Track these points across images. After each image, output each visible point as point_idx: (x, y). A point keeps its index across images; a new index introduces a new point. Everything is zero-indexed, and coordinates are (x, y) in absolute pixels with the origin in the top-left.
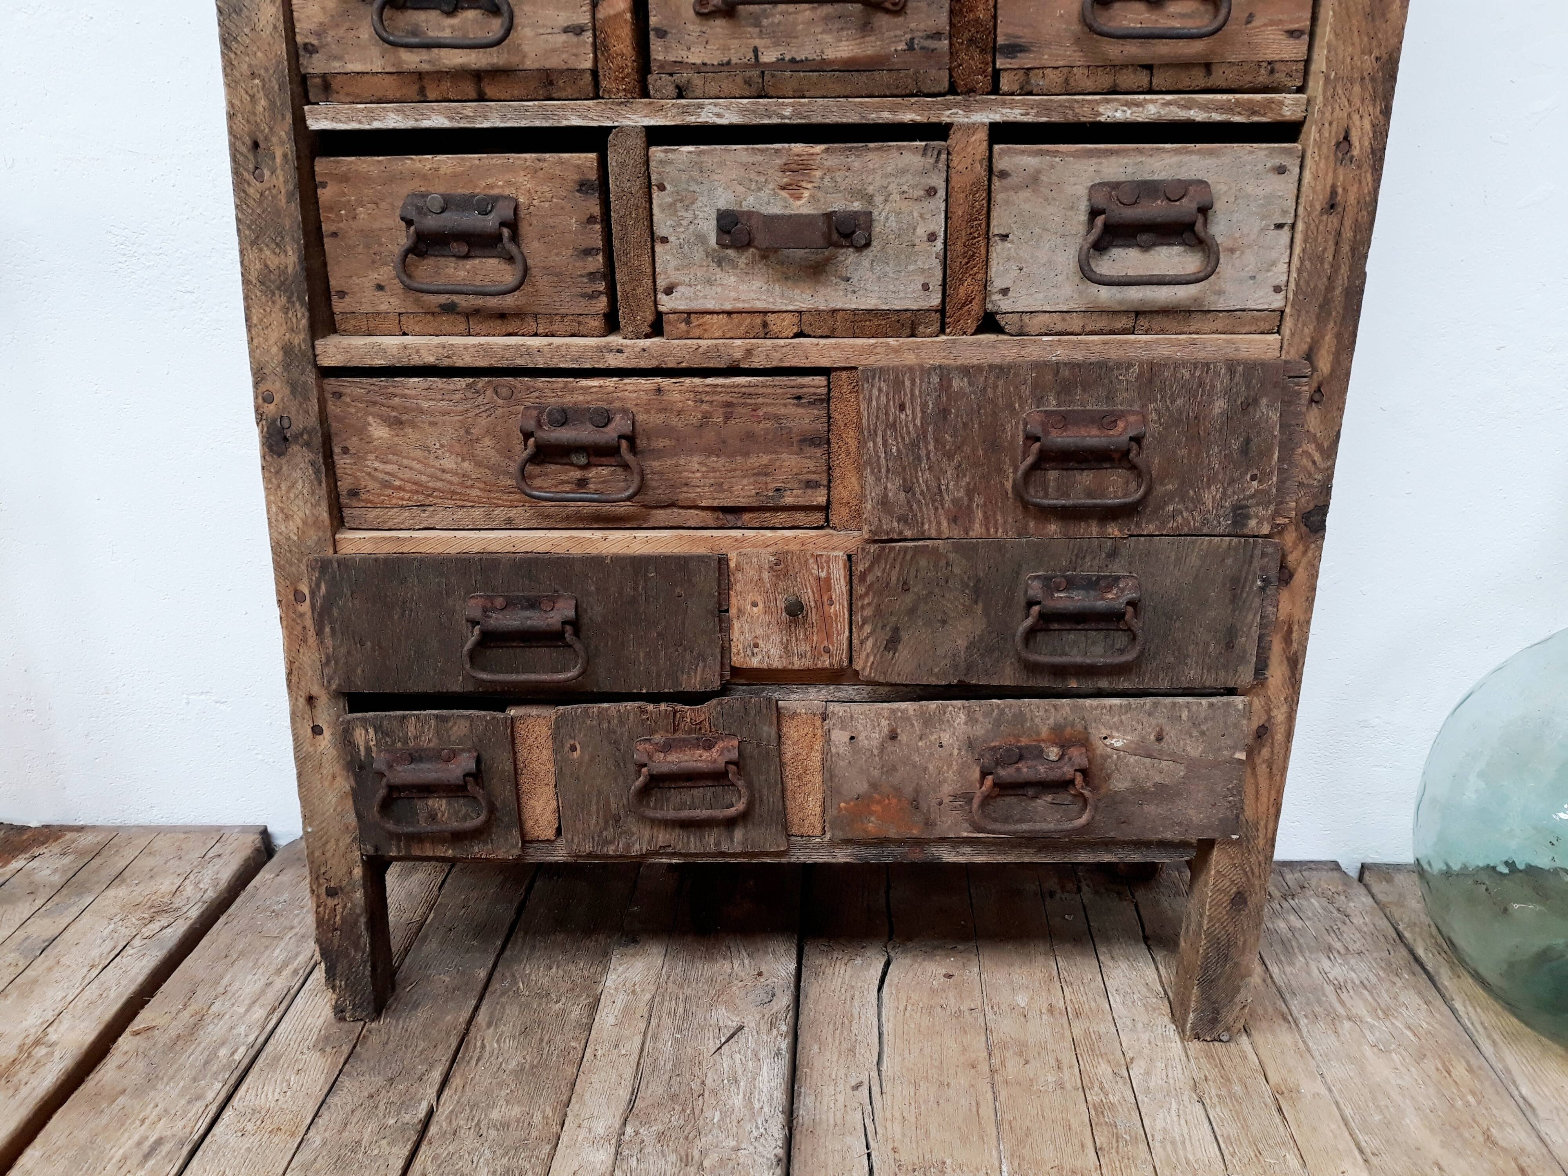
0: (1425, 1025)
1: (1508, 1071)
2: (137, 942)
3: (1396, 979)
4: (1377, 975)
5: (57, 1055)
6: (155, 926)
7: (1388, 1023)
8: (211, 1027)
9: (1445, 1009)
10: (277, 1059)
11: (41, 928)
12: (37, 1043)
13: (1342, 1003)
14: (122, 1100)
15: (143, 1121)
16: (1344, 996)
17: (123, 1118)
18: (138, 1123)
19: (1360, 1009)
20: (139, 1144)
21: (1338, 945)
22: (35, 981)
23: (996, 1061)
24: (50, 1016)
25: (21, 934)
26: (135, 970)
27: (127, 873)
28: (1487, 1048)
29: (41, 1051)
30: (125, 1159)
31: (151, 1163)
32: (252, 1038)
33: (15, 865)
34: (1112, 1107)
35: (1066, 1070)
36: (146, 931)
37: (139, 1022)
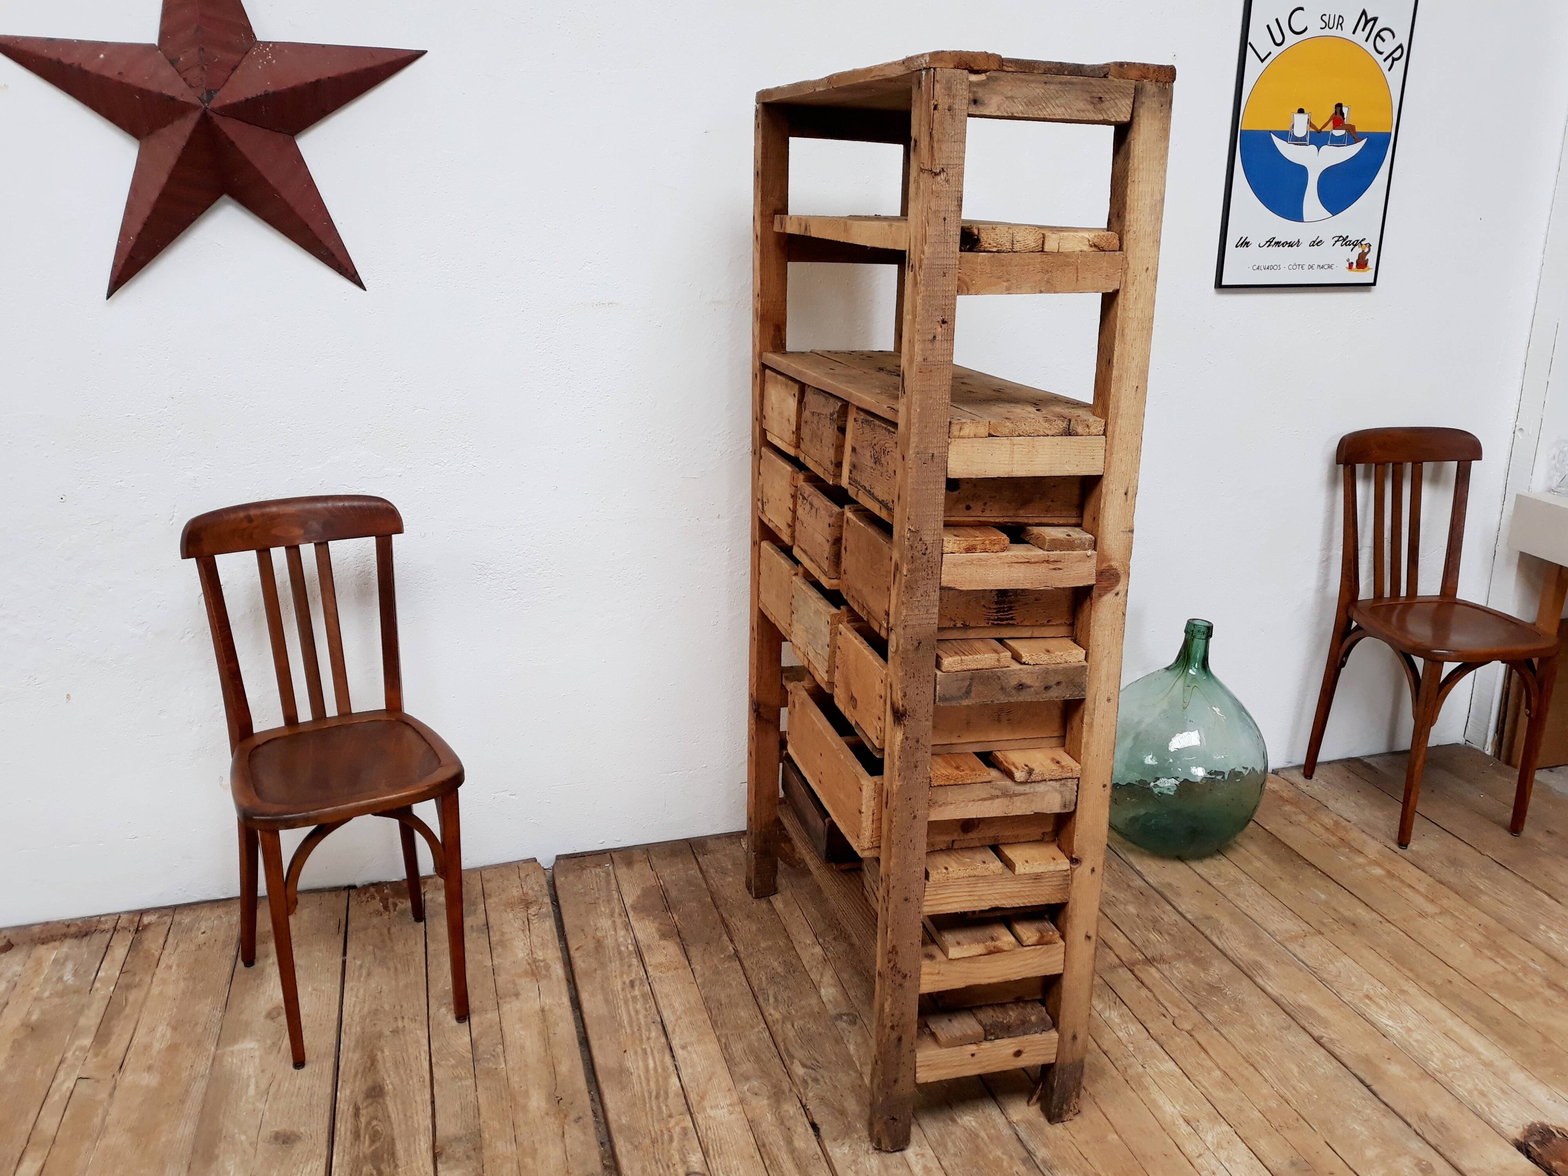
2: (532, 917)
6: (534, 909)
8: (606, 941)
10: (649, 946)
11: (474, 921)
12: (535, 962)
14: (598, 972)
15: (616, 976)
17: (607, 978)
18: (614, 978)
20: (624, 983)
22: (501, 941)
24: (527, 952)
26: (547, 928)
27: (488, 892)
29: (539, 964)
30: (623, 990)
32: (629, 941)
36: (531, 913)
37: (572, 945)
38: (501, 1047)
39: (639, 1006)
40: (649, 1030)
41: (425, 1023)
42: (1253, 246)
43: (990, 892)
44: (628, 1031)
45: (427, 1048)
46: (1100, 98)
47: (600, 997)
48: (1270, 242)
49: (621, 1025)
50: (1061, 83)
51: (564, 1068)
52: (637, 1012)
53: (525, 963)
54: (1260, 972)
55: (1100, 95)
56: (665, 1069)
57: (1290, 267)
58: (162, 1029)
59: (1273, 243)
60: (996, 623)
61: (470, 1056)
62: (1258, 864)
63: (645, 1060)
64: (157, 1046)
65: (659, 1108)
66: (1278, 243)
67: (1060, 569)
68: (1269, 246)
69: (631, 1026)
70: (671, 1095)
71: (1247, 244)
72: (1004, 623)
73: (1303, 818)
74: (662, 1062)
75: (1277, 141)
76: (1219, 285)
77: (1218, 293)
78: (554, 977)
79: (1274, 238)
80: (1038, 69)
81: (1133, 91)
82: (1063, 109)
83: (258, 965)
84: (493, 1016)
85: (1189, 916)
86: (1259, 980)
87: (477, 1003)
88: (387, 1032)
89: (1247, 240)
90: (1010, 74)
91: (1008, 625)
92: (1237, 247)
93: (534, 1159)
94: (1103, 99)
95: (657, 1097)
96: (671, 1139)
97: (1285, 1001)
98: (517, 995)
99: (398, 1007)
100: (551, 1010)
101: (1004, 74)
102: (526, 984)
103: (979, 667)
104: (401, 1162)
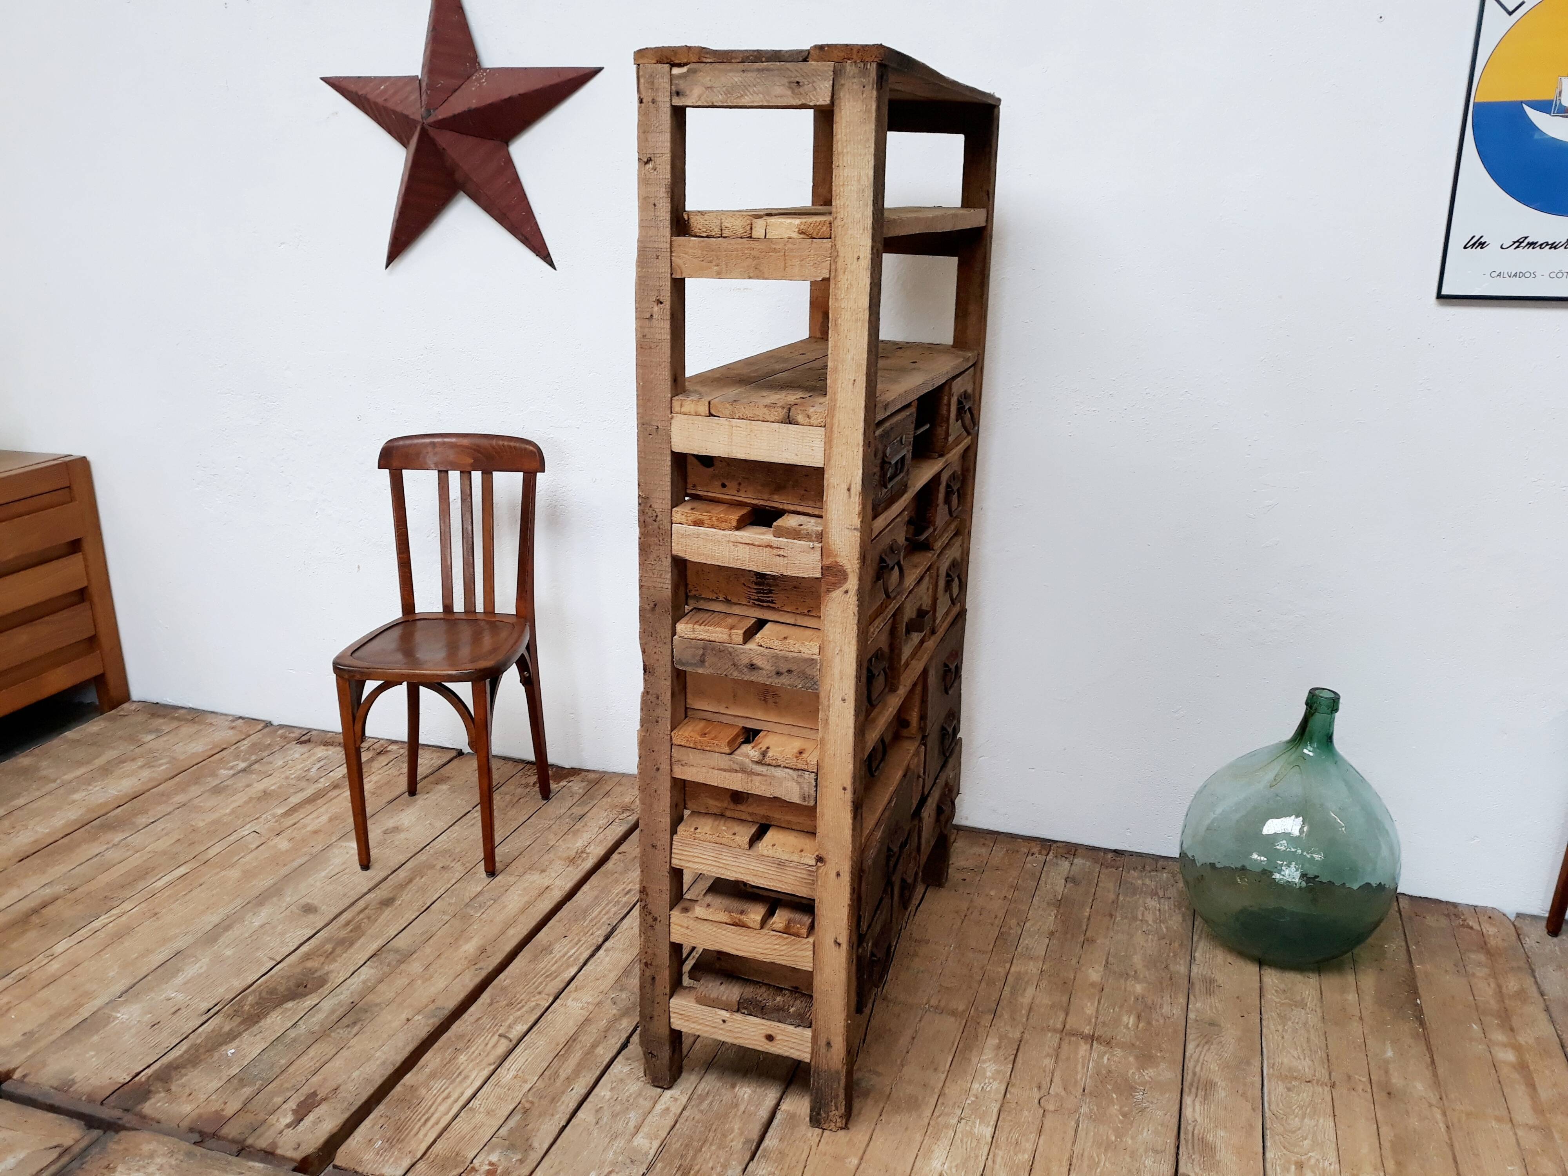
0: (1175, 928)
1: (1197, 947)
2: (617, 820)
3: (1177, 911)
4: (1170, 909)
5: (590, 858)
6: (625, 815)
7: (1158, 925)
9: (1190, 923)
11: (578, 811)
12: (582, 852)
13: (1143, 915)
14: (616, 875)
16: (1146, 913)
17: (616, 881)
19: (1150, 918)
20: (623, 890)
21: (1161, 894)
22: (578, 830)
23: (969, 912)
24: (586, 843)
25: (570, 812)
26: (617, 832)
27: (610, 793)
28: (1195, 938)
29: (585, 855)
30: (617, 894)
31: (627, 896)
33: (564, 783)
34: (1010, 934)
35: (998, 919)
36: (621, 817)
37: (621, 849)
38: (492, 902)
39: (614, 909)
40: (598, 929)
41: (468, 870)
42: (1492, 248)
43: (734, 864)
44: (585, 924)
45: (449, 886)
46: (798, 83)
47: (596, 893)
48: (1518, 243)
49: (584, 918)
50: (758, 70)
51: (511, 932)
52: (607, 913)
53: (575, 851)
54: (1201, 1093)
55: (797, 79)
56: (577, 959)
57: (1553, 275)
58: (324, 818)
59: (1524, 244)
60: (757, 603)
61: (468, 900)
62: (1352, 997)
63: (571, 948)
64: (308, 829)
65: (541, 983)
66: (1532, 244)
67: (784, 556)
68: (1518, 247)
69: (591, 921)
70: (558, 979)
71: (1482, 245)
72: (765, 604)
73: (1481, 972)
74: (581, 954)
75: (1532, 113)
76: (1440, 296)
77: (1442, 305)
78: (580, 868)
79: (1526, 238)
80: (736, 58)
81: (832, 73)
82: (761, 96)
83: (416, 797)
84: (512, 879)
85: (1192, 1015)
86: (1188, 1100)
87: (514, 867)
88: (439, 867)
89: (1482, 240)
90: (708, 65)
91: (768, 607)
92: (1465, 248)
93: (423, 983)
94: (801, 84)
95: (547, 977)
96: (519, 1010)
97: (1190, 1128)
98: (543, 871)
99: (464, 853)
100: (552, 890)
101: (702, 65)
102: (558, 866)
103: (712, 639)
104: (352, 950)
